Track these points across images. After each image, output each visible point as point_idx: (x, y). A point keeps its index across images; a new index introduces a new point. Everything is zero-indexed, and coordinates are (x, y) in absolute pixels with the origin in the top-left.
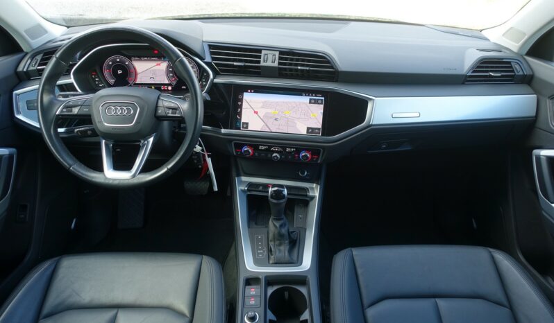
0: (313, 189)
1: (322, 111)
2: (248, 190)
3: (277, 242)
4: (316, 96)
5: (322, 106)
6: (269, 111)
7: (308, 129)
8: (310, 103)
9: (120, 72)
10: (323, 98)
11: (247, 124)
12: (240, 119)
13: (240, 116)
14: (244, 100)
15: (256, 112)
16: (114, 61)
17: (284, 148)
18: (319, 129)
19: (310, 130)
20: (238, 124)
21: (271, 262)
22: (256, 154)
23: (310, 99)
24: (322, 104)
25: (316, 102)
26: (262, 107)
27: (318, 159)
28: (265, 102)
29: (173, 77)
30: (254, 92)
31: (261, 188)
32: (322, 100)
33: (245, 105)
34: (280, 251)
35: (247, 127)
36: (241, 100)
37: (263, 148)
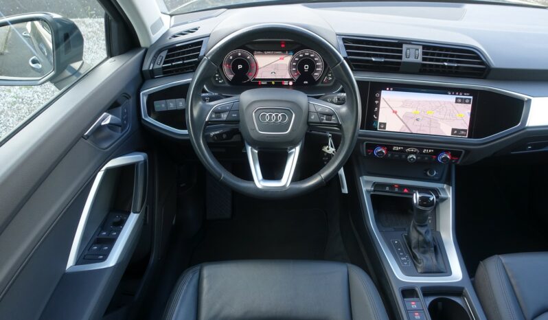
0: (443, 189)
1: (470, 111)
2: (374, 191)
3: (422, 249)
4: (463, 95)
5: (470, 106)
6: (410, 110)
7: (453, 130)
8: (456, 102)
9: (240, 67)
10: (471, 97)
11: (385, 124)
12: (377, 119)
13: (377, 116)
14: (381, 99)
15: (395, 112)
16: (235, 56)
17: (421, 149)
18: (465, 131)
19: (456, 132)
20: (374, 124)
21: (419, 270)
22: (389, 155)
23: (457, 99)
24: (469, 103)
25: (463, 101)
26: (402, 107)
27: (457, 161)
28: (406, 101)
29: (296, 71)
30: (393, 90)
31: (387, 189)
32: (470, 99)
33: (382, 104)
34: (427, 259)
35: (384, 128)
36: (379, 99)
37: (398, 148)
